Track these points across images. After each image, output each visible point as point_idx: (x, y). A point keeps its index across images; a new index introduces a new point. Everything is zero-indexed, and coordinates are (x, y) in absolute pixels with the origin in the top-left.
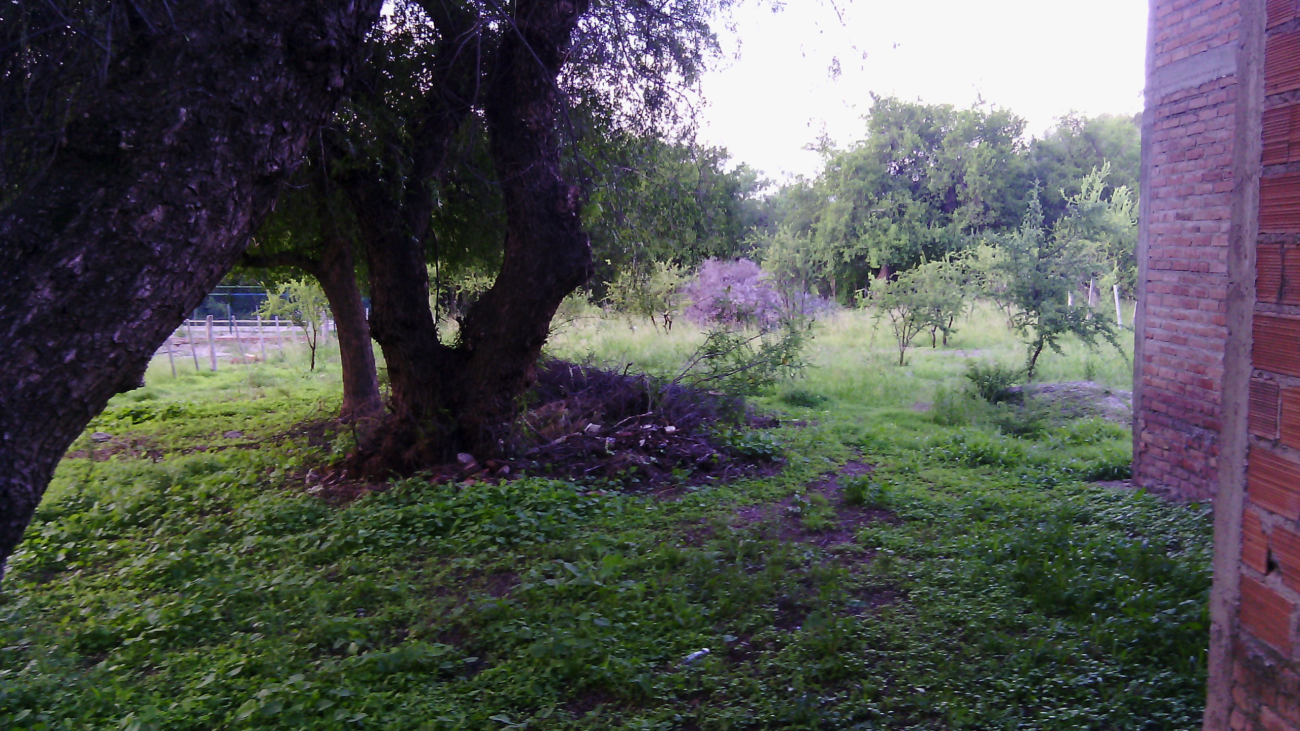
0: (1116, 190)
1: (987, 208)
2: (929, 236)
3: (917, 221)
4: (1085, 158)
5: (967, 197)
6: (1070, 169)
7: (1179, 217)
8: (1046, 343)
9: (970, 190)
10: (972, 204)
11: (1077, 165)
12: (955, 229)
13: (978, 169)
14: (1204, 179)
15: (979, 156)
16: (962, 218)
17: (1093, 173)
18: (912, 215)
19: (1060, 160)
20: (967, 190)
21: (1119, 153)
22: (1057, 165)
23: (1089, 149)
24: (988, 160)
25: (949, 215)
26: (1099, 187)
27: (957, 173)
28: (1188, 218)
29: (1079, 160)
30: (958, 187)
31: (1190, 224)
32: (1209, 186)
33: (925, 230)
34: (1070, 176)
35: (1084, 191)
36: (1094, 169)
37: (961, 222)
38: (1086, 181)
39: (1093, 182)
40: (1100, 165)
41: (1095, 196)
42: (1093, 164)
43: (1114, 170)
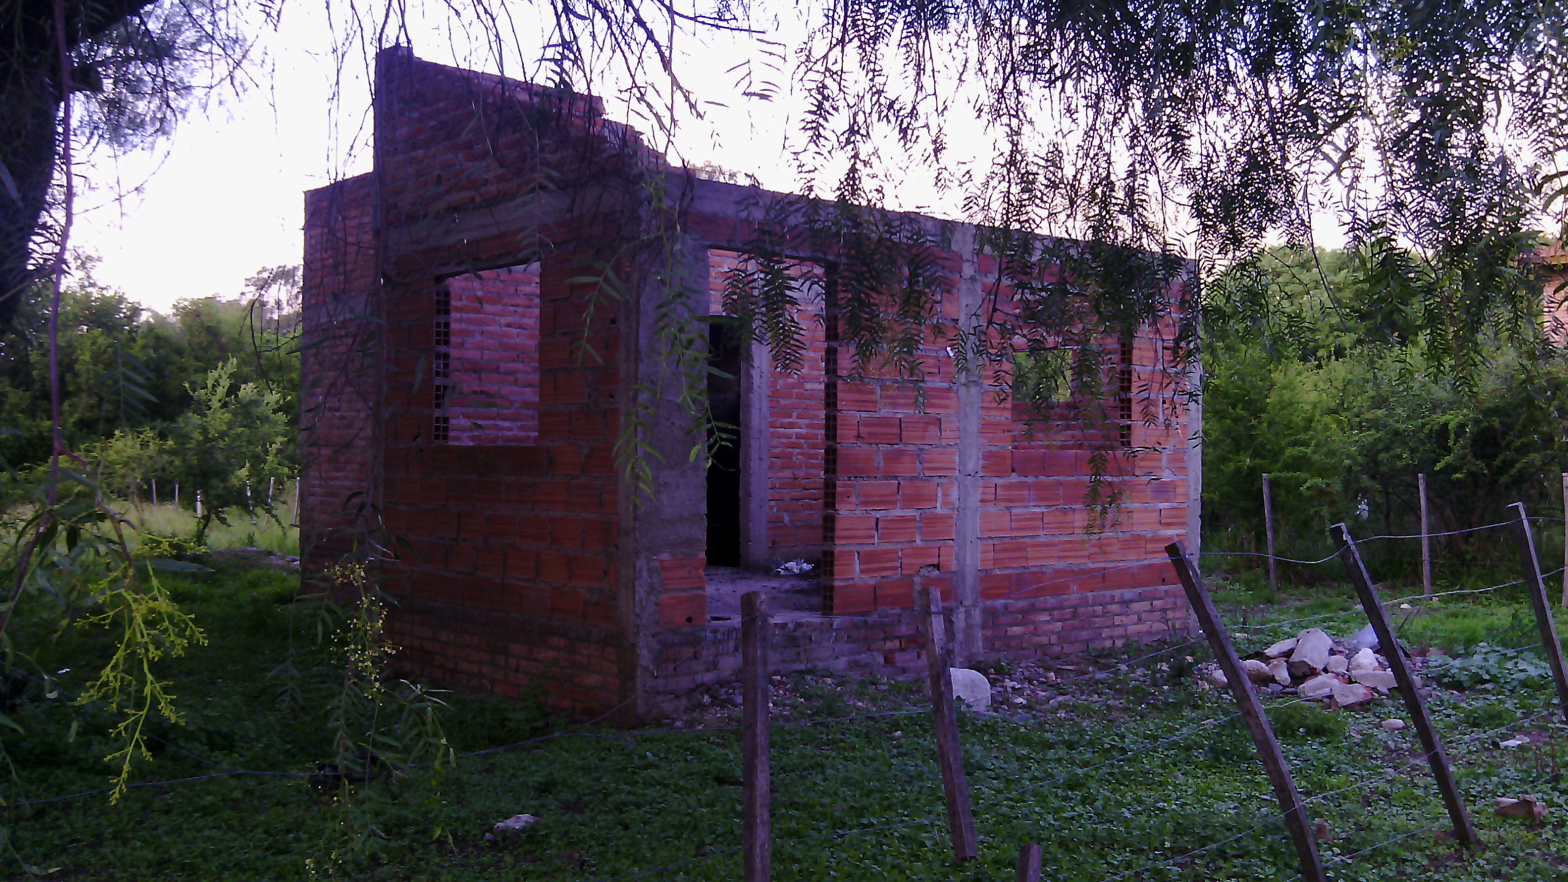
0: (243, 386)
1: (101, 400)
2: (34, 429)
3: (20, 412)
4: (206, 352)
5: (78, 387)
6: (189, 362)
7: (331, 408)
8: (213, 517)
9: (82, 380)
10: (84, 395)
11: (197, 359)
13: (91, 358)
14: (348, 383)
15: (93, 344)
16: (74, 411)
17: (219, 369)
18: (14, 406)
19: (179, 352)
20: (78, 380)
21: (242, 349)
22: (176, 358)
23: (210, 343)
24: (103, 347)
25: (57, 408)
26: (225, 383)
27: (66, 361)
28: (337, 409)
29: (201, 354)
30: (68, 377)
31: (340, 414)
32: (351, 389)
33: (28, 422)
34: (191, 370)
35: (210, 386)
36: (220, 364)
37: (71, 414)
38: (213, 375)
39: (220, 376)
40: (225, 360)
41: (221, 391)
42: (217, 359)
43: (239, 366)
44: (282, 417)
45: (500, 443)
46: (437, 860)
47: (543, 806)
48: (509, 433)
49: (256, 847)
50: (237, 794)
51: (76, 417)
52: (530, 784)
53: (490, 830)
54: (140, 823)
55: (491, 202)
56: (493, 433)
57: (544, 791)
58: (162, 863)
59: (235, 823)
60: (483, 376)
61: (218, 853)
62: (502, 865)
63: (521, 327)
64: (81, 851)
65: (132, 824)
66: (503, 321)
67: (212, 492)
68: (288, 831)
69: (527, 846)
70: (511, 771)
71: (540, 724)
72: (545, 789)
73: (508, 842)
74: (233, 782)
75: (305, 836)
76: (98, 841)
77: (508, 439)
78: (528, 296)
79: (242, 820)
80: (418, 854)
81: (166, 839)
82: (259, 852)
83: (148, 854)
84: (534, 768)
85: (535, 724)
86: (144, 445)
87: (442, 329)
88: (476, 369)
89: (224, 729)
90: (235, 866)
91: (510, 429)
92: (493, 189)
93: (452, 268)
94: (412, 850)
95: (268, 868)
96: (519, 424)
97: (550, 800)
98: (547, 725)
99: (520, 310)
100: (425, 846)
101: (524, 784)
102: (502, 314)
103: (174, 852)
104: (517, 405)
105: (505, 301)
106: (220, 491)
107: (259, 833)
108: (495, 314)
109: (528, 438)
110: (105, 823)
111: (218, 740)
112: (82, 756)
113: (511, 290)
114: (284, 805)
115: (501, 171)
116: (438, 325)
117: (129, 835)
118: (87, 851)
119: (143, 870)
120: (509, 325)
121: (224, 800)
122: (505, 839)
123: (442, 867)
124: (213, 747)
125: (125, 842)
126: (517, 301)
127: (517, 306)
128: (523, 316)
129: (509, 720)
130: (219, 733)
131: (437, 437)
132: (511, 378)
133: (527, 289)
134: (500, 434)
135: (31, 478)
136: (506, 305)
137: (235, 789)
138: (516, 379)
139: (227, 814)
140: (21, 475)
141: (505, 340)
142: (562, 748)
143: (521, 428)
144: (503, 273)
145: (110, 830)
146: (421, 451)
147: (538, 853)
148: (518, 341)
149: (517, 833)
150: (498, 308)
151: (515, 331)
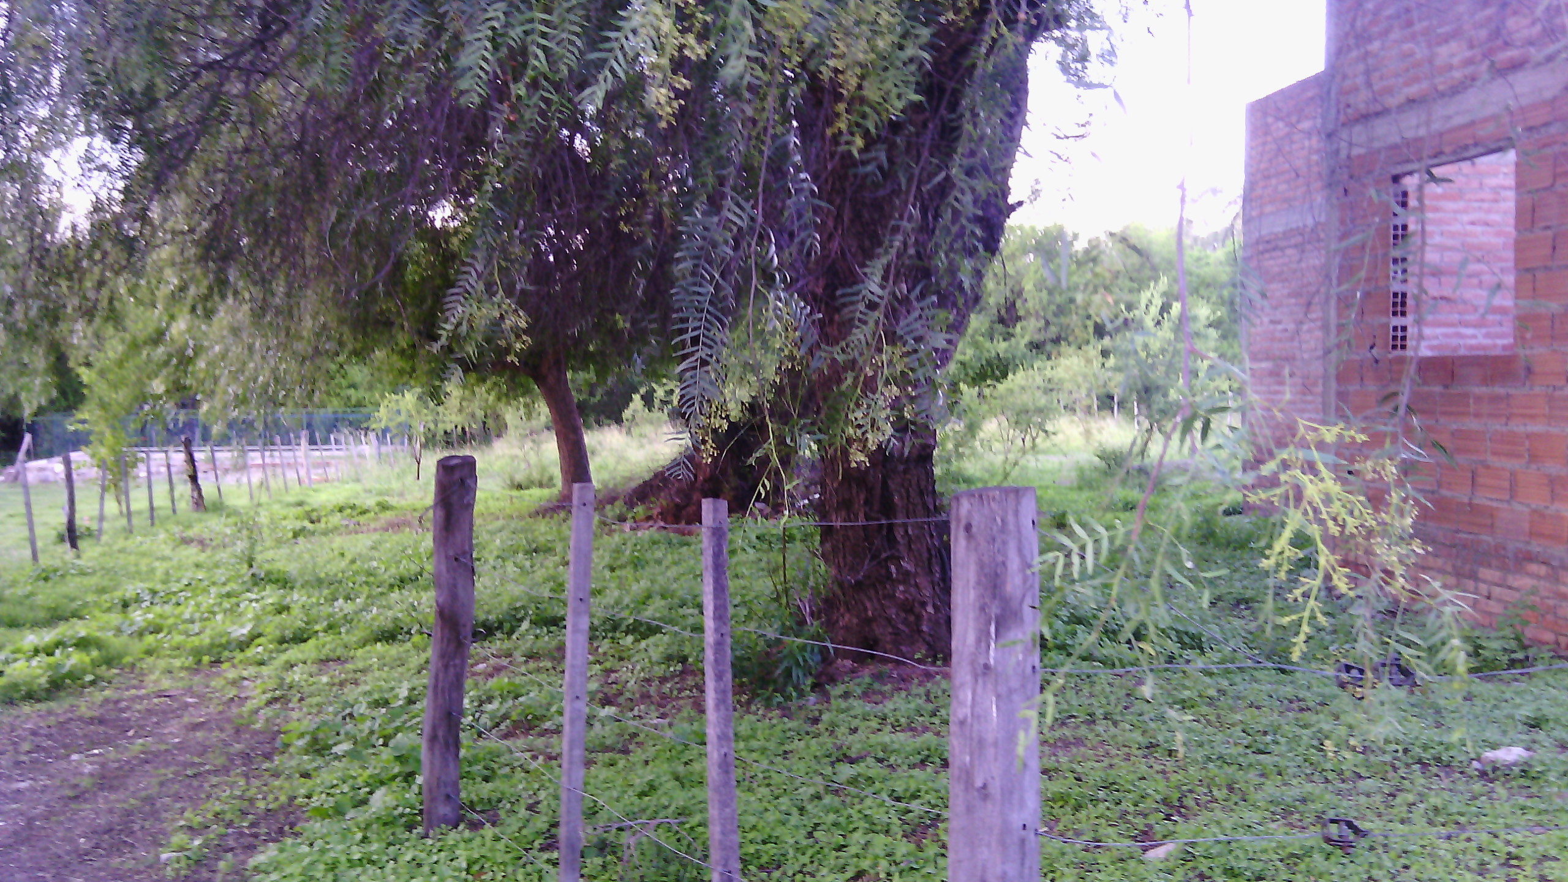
0: (1175, 304)
1: (1047, 323)
2: (993, 351)
4: (1139, 273)
5: (1028, 312)
7: (1272, 322)
8: (1155, 429)
9: (1030, 305)
10: (1033, 319)
11: (1131, 279)
12: (1018, 343)
13: (1036, 285)
14: (1290, 295)
15: (1036, 271)
16: (1026, 331)
17: (1151, 289)
19: (1115, 274)
20: (1027, 305)
21: (1173, 268)
23: (1142, 265)
25: (1011, 330)
26: (1158, 302)
27: (1016, 288)
28: (1279, 322)
29: (1135, 275)
30: (1018, 302)
31: (1280, 327)
32: (1293, 301)
33: (988, 344)
34: (1127, 291)
35: (1143, 306)
36: (1152, 284)
37: (1023, 337)
38: (1145, 296)
39: (1152, 296)
40: (1156, 280)
41: (1154, 310)
42: (1150, 279)
43: (1170, 285)
44: (1213, 333)
45: (1462, 352)
46: (1422, 781)
47: (1534, 742)
48: (1473, 342)
49: (1236, 744)
50: (1212, 692)
51: (1027, 339)
52: (1517, 717)
53: (1478, 760)
54: (1126, 708)
55: (1456, 90)
56: (1454, 342)
57: (1533, 727)
58: (1151, 746)
59: (1213, 718)
60: (1443, 279)
61: (1201, 745)
62: (1495, 796)
63: (1487, 224)
64: (1077, 727)
65: (1120, 708)
66: (1465, 218)
67: (1155, 407)
68: (1265, 733)
69: (1522, 781)
70: (1493, 702)
71: (1520, 655)
72: (1534, 724)
73: (1498, 773)
74: (1207, 679)
75: (1283, 740)
76: (1091, 720)
77: (1472, 348)
78: (1496, 190)
79: (1219, 717)
80: (1402, 772)
81: (1153, 725)
82: (1241, 749)
83: (1137, 736)
84: (1518, 701)
85: (1513, 656)
86: (1089, 361)
87: (1400, 232)
88: (1437, 273)
89: (1192, 630)
90: (1218, 758)
91: (1474, 337)
92: (1457, 75)
93: (1409, 167)
94: (1395, 769)
95: (1250, 765)
96: (1484, 330)
97: (1541, 736)
98: (1527, 658)
99: (1486, 205)
100: (1408, 765)
101: (1511, 717)
102: (1465, 211)
103: (1160, 738)
104: (1481, 311)
105: (1468, 196)
106: (1162, 406)
107: (1237, 731)
108: (1455, 212)
109: (1495, 346)
110: (1096, 704)
111: (1186, 640)
112: (1069, 642)
113: (1475, 184)
114: (1258, 708)
115: (1468, 54)
116: (1396, 228)
117: (1119, 718)
118: (1084, 727)
119: (1135, 751)
120: (1473, 223)
121: (1200, 696)
122: (1495, 769)
123: (1430, 789)
124: (1184, 646)
125: (1115, 724)
126: (1482, 195)
127: (1482, 200)
128: (1489, 211)
129: (1483, 648)
130: (1186, 633)
131: (1394, 347)
132: (1475, 281)
133: (1492, 182)
134: (1461, 342)
135: (995, 394)
136: (1470, 200)
137: (1209, 687)
138: (1481, 282)
139: (1205, 709)
140: (987, 391)
141: (1469, 240)
142: (1548, 684)
143: (1487, 335)
144: (1465, 166)
145: (1101, 711)
146: (1377, 361)
147: (1534, 790)
148: (1483, 239)
149: (1509, 766)
150: (1461, 205)
151: (1479, 229)
